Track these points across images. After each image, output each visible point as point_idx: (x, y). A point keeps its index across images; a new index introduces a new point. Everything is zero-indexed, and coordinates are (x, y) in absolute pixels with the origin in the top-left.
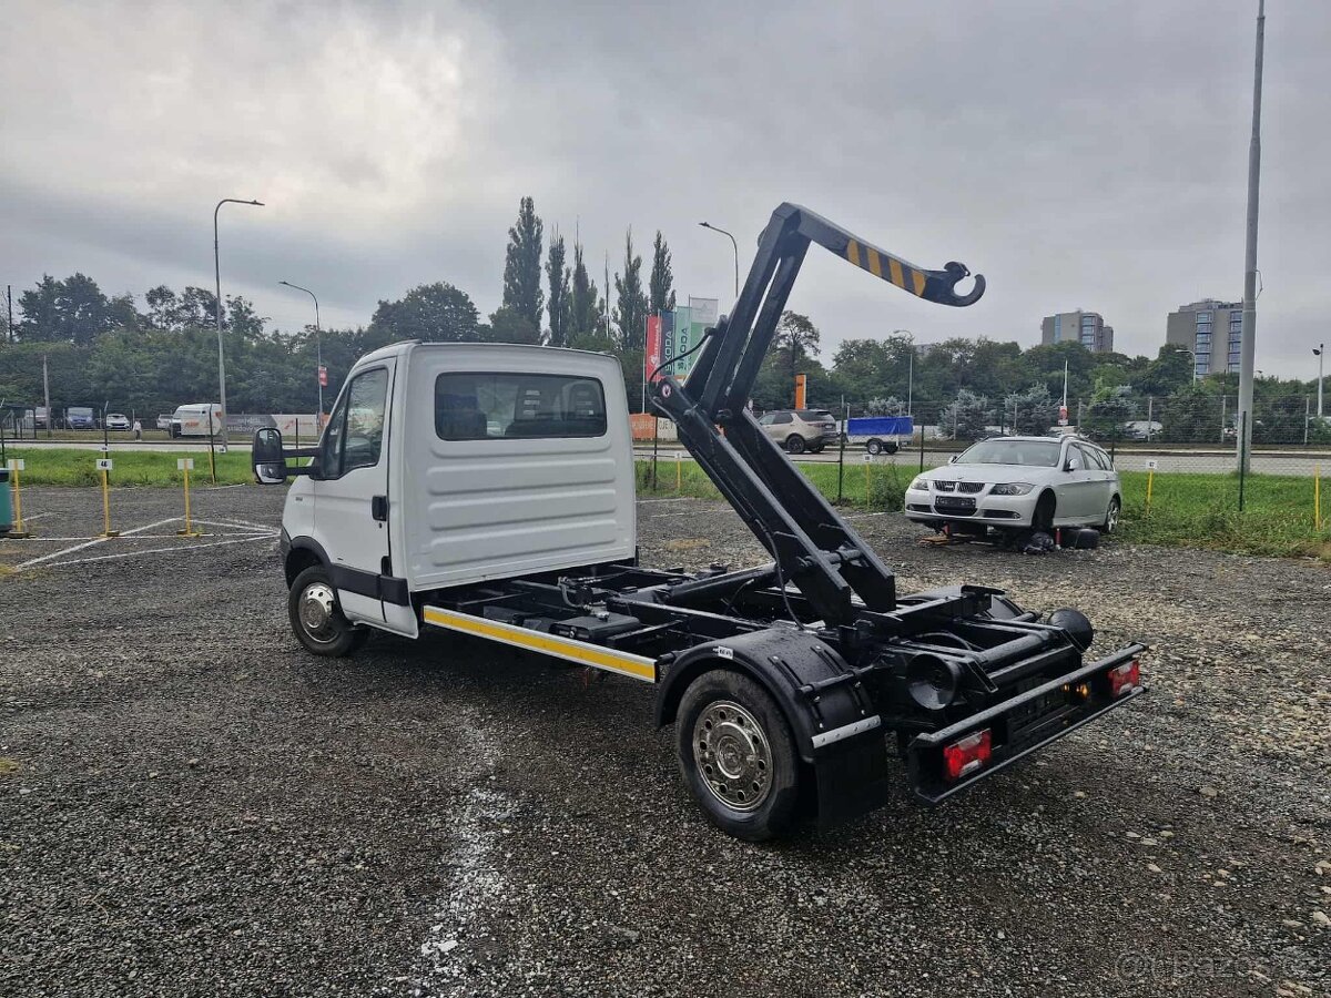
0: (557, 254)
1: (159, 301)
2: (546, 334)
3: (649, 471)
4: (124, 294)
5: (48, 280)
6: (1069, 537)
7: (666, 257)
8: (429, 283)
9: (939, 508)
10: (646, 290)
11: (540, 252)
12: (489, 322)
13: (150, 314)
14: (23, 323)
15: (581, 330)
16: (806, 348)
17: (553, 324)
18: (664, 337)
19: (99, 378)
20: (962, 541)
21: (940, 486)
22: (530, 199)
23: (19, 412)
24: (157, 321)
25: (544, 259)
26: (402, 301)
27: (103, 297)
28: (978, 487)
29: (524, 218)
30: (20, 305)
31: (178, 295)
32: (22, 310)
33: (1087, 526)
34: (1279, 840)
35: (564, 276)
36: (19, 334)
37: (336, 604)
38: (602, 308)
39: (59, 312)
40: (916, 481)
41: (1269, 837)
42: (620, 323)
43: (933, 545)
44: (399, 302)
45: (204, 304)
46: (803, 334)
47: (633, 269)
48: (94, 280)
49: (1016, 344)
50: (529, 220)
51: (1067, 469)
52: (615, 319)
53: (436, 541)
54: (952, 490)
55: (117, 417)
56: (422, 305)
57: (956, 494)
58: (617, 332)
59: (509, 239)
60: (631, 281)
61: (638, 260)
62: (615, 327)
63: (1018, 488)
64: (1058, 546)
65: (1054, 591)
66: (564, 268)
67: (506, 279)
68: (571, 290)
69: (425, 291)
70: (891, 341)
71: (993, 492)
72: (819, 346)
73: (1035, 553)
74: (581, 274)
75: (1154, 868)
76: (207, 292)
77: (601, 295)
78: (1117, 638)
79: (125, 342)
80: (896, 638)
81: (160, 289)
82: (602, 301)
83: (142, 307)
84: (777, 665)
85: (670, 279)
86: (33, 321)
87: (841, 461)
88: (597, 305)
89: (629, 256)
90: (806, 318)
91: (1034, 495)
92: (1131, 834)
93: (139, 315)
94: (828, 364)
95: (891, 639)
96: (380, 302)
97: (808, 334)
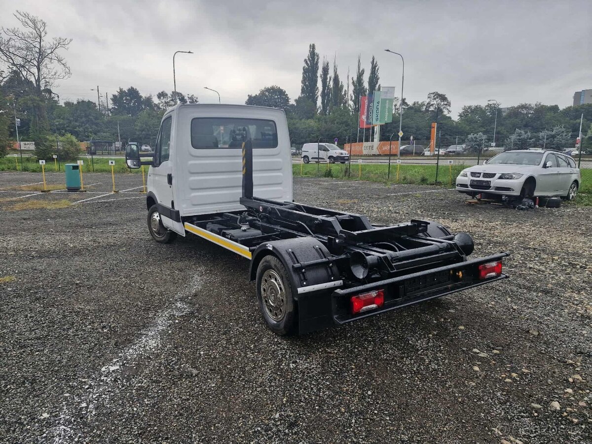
0: (326, 70)
1: (162, 98)
2: (320, 107)
3: (347, 169)
4: (149, 95)
5: (121, 90)
6: (543, 202)
7: (377, 68)
8: (269, 86)
9: (472, 186)
10: (366, 85)
11: (318, 69)
12: (295, 103)
13: (159, 103)
14: (112, 108)
15: (335, 105)
16: (444, 110)
17: (323, 103)
18: (369, 106)
19: (139, 130)
20: (486, 202)
21: (473, 174)
22: (313, 45)
23: (110, 144)
24: (161, 106)
25: (320, 72)
26: (258, 95)
27: (141, 97)
28: (493, 175)
29: (311, 54)
30: (111, 100)
31: (169, 95)
32: (112, 102)
33: (556, 196)
34: (559, 361)
35: (328, 80)
36: (111, 112)
37: (160, 221)
38: (345, 94)
39: (125, 103)
40: (462, 173)
41: (554, 359)
42: (353, 101)
43: (470, 204)
44: (256, 95)
45: (179, 98)
46: (442, 103)
47: (360, 75)
48: (137, 90)
49: (557, 106)
50: (313, 55)
51: (545, 166)
52: (352, 99)
53: (193, 194)
54: (479, 177)
55: (146, 146)
56: (266, 96)
57: (481, 178)
58: (352, 105)
59: (304, 64)
60: (359, 82)
61: (363, 71)
62: (351, 103)
63: (514, 176)
64: (537, 206)
65: (520, 228)
66: (328, 76)
67: (302, 83)
68: (332, 86)
69: (268, 90)
70: (489, 106)
71: (500, 178)
72: (450, 109)
73: (522, 209)
74: (336, 79)
75: (476, 368)
76: (180, 93)
77: (345, 88)
78: (538, 252)
79: (149, 115)
80: (362, 243)
81: (162, 92)
82: (345, 91)
83: (156, 101)
84: (289, 254)
85: (378, 79)
86: (116, 107)
87: (437, 164)
88: (343, 93)
89: (359, 69)
90: (444, 95)
91: (522, 180)
92: (475, 350)
93: (155, 104)
94: (455, 117)
95: (358, 244)
96: (249, 95)
97: (445, 103)
